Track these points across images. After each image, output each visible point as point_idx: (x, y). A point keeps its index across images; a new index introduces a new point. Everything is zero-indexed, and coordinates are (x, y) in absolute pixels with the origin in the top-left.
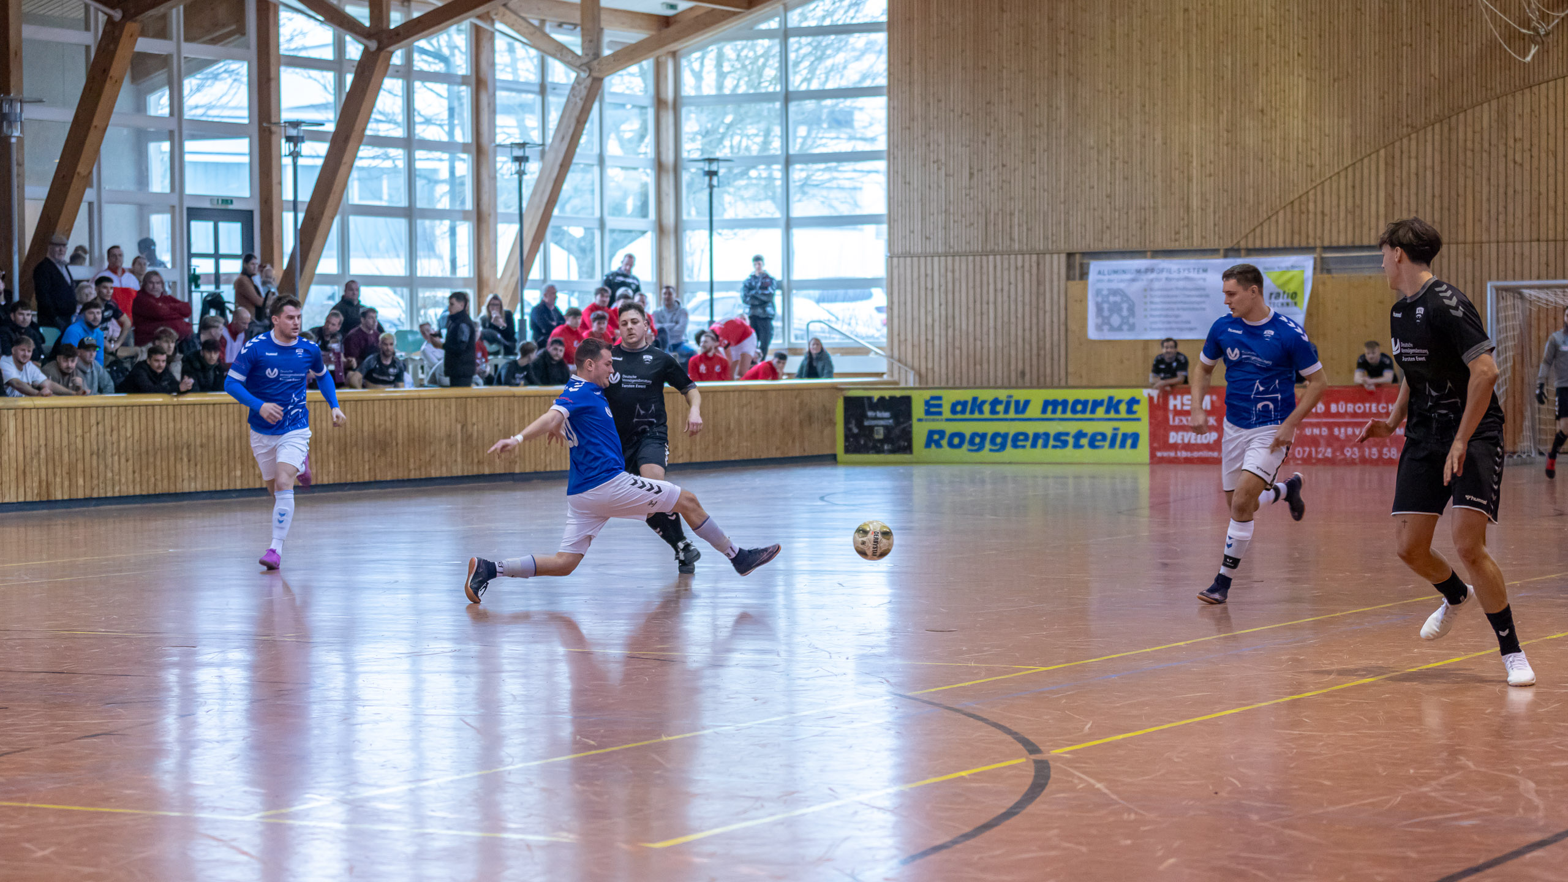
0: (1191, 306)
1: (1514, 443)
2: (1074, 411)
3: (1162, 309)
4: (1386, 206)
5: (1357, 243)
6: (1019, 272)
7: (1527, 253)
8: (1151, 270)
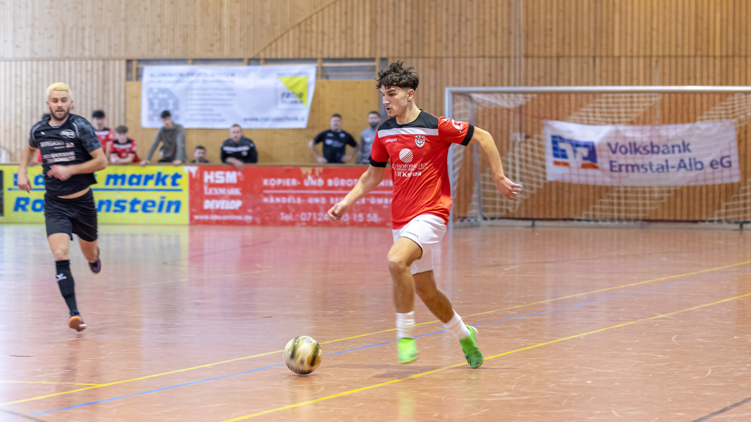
0: (222, 102)
1: (465, 211)
2: (131, 183)
3: (200, 105)
4: (371, 28)
5: (349, 56)
6: (89, 74)
7: (475, 65)
8: (190, 74)
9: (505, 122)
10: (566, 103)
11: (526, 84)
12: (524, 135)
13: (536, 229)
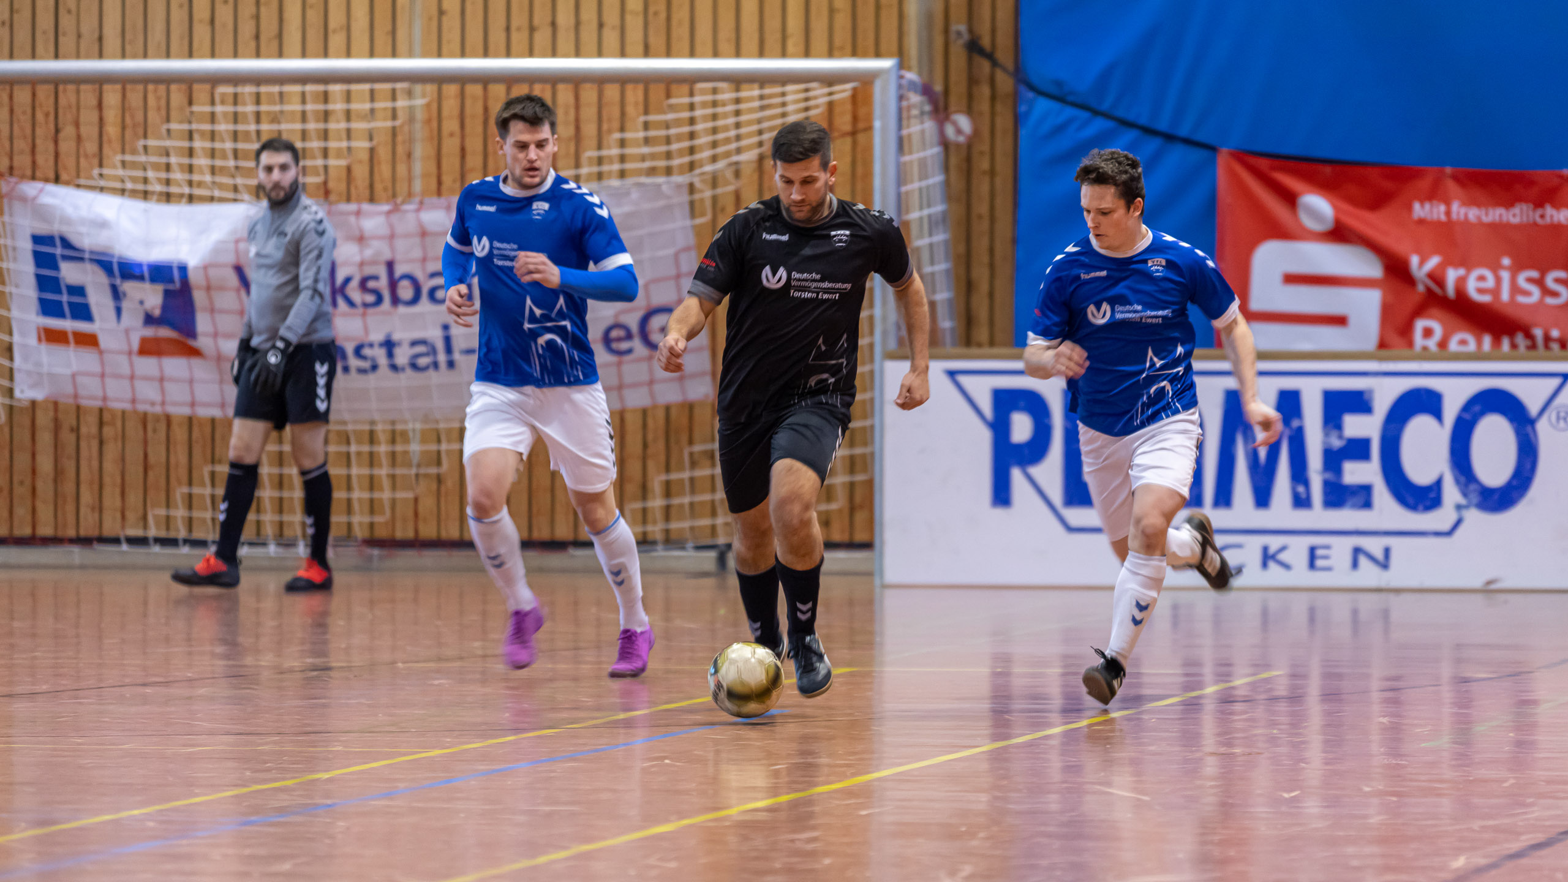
10: (89, 117)
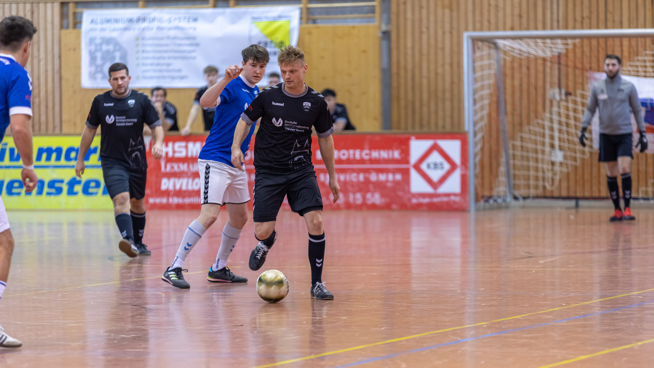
0: (182, 55)
1: (491, 189)
2: (68, 158)
3: (154, 58)
8: (142, 19)
9: (541, 76)
11: (566, 28)
12: (563, 91)
13: (581, 210)
